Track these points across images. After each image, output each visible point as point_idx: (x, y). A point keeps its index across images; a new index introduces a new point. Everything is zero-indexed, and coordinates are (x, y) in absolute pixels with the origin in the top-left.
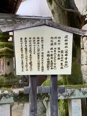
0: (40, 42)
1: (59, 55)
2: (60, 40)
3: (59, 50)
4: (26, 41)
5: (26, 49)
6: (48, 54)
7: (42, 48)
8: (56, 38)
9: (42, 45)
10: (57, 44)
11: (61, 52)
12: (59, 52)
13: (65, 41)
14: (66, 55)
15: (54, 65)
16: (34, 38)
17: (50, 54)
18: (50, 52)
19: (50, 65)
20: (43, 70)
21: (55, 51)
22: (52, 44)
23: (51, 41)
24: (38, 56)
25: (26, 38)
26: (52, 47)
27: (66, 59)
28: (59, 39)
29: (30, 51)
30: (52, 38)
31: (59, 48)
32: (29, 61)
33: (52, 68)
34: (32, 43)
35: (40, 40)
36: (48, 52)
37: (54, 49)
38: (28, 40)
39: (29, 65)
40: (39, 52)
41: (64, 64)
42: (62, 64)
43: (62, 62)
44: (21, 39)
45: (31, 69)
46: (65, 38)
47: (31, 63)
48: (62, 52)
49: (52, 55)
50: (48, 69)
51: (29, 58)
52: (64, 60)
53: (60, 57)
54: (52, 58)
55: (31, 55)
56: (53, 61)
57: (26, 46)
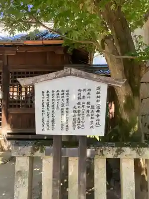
0: (65, 95)
1: (88, 111)
2: (91, 92)
3: (89, 105)
4: (48, 95)
5: (48, 104)
6: (75, 109)
7: (68, 102)
8: (84, 90)
9: (67, 99)
10: (86, 98)
11: (90, 107)
12: (89, 107)
13: (97, 93)
14: (98, 111)
15: (81, 124)
16: (58, 91)
17: (77, 110)
18: (77, 107)
19: (77, 123)
20: (67, 129)
21: (83, 106)
22: (79, 98)
23: (79, 94)
24: (62, 112)
25: (48, 92)
26: (79, 101)
27: (98, 116)
28: (89, 92)
29: (53, 106)
30: (80, 90)
31: (88, 103)
32: (51, 119)
33: (79, 128)
34: (55, 96)
35: (65, 92)
36: (75, 107)
37: (81, 103)
38: (50, 94)
39: (51, 123)
40: (63, 107)
41: (95, 122)
42: (92, 122)
43: (93, 120)
44: (43, 92)
45: (53, 128)
46: (97, 89)
47: (53, 121)
48: (93, 107)
49: (79, 111)
50: (74, 128)
51: (51, 115)
52: (96, 118)
53: (90, 114)
54: (79, 115)
55: (53, 112)
56: (81, 119)
57: (48, 100)
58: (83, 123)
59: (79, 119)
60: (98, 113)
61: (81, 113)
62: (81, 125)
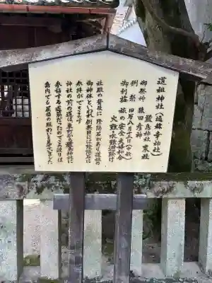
0: (94, 93)
1: (139, 126)
2: (147, 88)
3: (141, 115)
4: (58, 91)
5: (59, 110)
6: (114, 122)
7: (99, 108)
8: (134, 83)
9: (99, 102)
10: (137, 99)
11: (144, 119)
12: (141, 118)
13: (158, 91)
14: (158, 126)
15: (125, 150)
16: (79, 83)
17: (118, 124)
18: (118, 118)
19: (117, 150)
20: (98, 161)
21: (131, 116)
22: (123, 100)
23: (122, 92)
24: (89, 127)
25: (58, 84)
26: (124, 105)
27: (158, 135)
28: (143, 87)
29: (69, 114)
30: (124, 83)
31: (141, 110)
32: (65, 140)
33: (120, 158)
34: (74, 94)
35: (95, 87)
36: (114, 118)
37: (127, 110)
38: (64, 88)
39: (65, 150)
40: (90, 118)
41: (151, 147)
42: (145, 147)
43: (147, 143)
44: (47, 85)
45: (70, 159)
46: (159, 83)
47: (69, 144)
48: (149, 118)
49: (122, 126)
50: (111, 159)
51: (64, 133)
52: (153, 139)
53: (143, 131)
54: (122, 133)
55: (70, 126)
56: (125, 141)
57: (59, 102)
58: (129, 149)
59: (121, 141)
60: (158, 130)
61: (126, 130)
62: (125, 153)
